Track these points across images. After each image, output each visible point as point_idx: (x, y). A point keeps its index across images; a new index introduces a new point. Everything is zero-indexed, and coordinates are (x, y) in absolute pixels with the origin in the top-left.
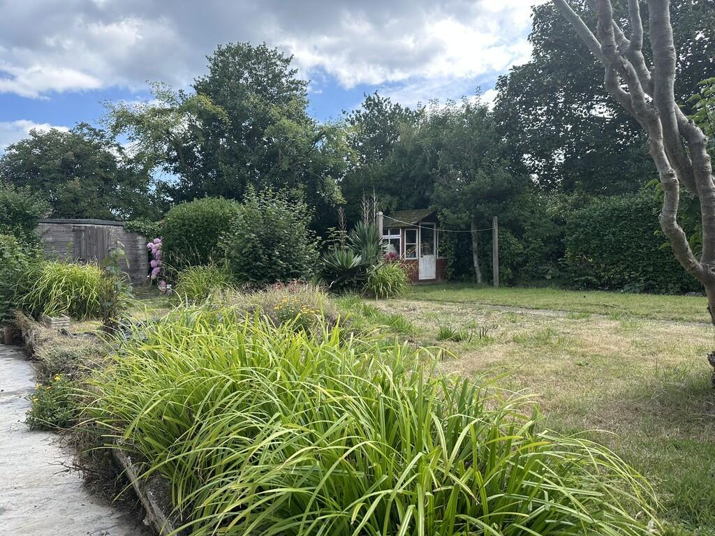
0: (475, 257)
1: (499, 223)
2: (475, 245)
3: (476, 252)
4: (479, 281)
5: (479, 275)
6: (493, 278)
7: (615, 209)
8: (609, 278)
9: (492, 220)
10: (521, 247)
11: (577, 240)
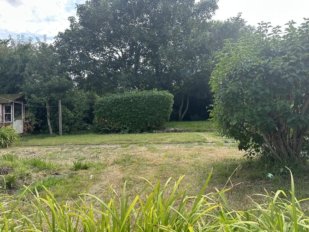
0: (49, 120)
1: (62, 103)
2: (48, 114)
3: (49, 118)
4: (51, 133)
5: (51, 130)
6: (59, 131)
7: (116, 99)
8: (114, 128)
9: (58, 102)
10: (73, 115)
11: (100, 112)
